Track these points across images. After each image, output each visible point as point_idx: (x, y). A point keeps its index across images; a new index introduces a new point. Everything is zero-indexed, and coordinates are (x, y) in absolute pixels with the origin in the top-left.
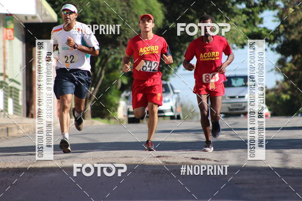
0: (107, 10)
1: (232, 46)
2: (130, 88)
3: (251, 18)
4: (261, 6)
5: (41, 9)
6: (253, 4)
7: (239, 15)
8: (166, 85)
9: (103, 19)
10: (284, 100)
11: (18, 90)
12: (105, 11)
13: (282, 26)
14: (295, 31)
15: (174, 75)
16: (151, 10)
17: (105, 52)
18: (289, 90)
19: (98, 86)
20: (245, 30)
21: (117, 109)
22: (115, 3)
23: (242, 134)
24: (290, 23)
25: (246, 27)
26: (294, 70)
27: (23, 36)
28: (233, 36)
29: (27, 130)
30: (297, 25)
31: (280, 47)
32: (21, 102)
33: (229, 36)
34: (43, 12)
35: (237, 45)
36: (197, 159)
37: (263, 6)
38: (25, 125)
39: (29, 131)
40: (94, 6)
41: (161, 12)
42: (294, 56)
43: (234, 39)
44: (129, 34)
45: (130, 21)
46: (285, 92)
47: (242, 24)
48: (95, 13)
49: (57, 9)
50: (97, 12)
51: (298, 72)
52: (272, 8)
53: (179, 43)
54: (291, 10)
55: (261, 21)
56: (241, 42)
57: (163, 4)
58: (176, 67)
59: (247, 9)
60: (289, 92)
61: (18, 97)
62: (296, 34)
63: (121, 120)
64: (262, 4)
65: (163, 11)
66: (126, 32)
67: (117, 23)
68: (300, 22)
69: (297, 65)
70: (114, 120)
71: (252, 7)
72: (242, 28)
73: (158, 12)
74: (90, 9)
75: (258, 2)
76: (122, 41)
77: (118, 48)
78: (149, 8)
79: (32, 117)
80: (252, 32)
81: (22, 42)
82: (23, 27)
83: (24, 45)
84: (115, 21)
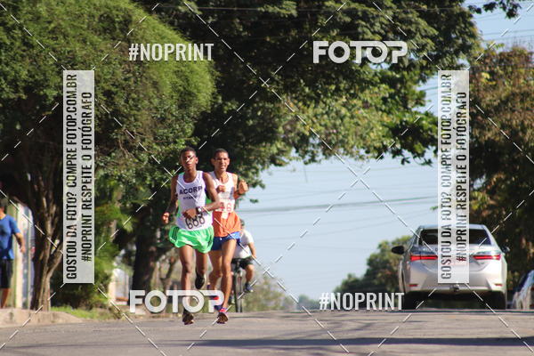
1: (358, 153)
2: (134, 239)
3: (398, 92)
4: (422, 68)
7: (374, 85)
16: (188, 74)
20: (386, 119)
24: (484, 104)
25: (389, 113)
26: (490, 207)
28: (360, 130)
30: (497, 109)
33: (352, 130)
35: (367, 152)
37: (427, 67)
41: (208, 77)
42: (489, 177)
43: (362, 137)
45: (141, 96)
47: (379, 106)
51: (497, 211)
53: (243, 144)
54: (486, 75)
55: (420, 100)
56: (378, 144)
59: (389, 73)
65: (212, 74)
66: (133, 119)
67: (113, 99)
68: (504, 102)
69: (495, 197)
70: (99, 310)
71: (404, 69)
72: (380, 113)
73: (202, 77)
74: (54, 66)
75: (416, 59)
76: (123, 138)
77: (113, 154)
78: (183, 68)
80: (401, 122)
84: (108, 94)
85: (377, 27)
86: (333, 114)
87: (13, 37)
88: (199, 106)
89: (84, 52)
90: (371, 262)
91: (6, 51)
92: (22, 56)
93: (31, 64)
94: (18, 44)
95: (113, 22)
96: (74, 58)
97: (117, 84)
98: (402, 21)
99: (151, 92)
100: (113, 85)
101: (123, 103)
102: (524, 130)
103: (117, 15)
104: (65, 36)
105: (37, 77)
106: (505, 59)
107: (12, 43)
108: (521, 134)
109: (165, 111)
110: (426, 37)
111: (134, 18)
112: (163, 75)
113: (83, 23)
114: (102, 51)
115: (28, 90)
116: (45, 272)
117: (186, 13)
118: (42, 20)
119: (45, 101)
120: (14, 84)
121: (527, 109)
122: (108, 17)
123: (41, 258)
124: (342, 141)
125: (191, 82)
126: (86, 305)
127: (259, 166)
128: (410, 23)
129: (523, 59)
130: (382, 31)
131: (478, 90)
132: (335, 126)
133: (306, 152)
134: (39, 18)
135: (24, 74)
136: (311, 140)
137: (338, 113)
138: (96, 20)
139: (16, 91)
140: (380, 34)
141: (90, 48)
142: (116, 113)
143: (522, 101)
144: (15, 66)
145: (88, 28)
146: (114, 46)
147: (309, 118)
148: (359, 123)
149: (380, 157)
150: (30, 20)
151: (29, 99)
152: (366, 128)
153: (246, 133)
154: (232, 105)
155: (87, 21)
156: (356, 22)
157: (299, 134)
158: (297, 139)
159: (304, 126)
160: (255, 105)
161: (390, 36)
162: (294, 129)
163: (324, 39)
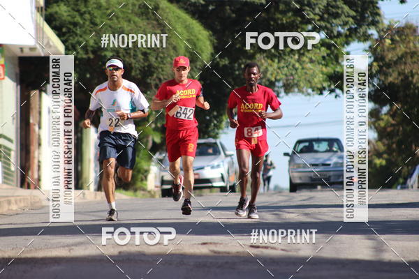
1: (307, 91)
3: (332, 53)
4: (347, 36)
5: (43, 38)
6: (335, 33)
7: (316, 47)
8: (216, 143)
9: (128, 51)
10: (378, 166)
11: (10, 150)
13: (375, 64)
14: (393, 71)
16: (195, 41)
18: (385, 152)
20: (324, 69)
21: (146, 177)
23: (319, 213)
24: (387, 60)
25: (326, 65)
26: (392, 125)
27: (16, 74)
28: (308, 77)
29: (22, 205)
30: (396, 63)
31: (373, 93)
32: (14, 167)
33: (303, 77)
34: (45, 42)
35: (313, 91)
36: (258, 247)
37: (350, 36)
38: (18, 198)
41: (208, 43)
42: (392, 105)
43: (309, 82)
44: (164, 73)
45: (166, 55)
46: (379, 155)
47: (320, 61)
49: (64, 38)
51: (397, 128)
52: (362, 39)
54: (388, 41)
56: (319, 86)
57: (211, 32)
59: (327, 40)
60: (385, 156)
61: (9, 159)
62: (395, 75)
63: (153, 193)
64: (348, 33)
65: (211, 41)
66: (160, 70)
67: (148, 57)
68: (400, 58)
69: (395, 119)
70: (142, 192)
71: (335, 37)
72: (321, 66)
73: (204, 43)
75: (342, 31)
76: (154, 82)
77: (149, 93)
78: (192, 37)
79: (29, 187)
80: (335, 71)
81: (15, 84)
82: (16, 62)
83: (19, 87)
84: (145, 54)
85: (317, 11)
86: (291, 67)
87: (84, 19)
89: (129, 28)
91: (80, 28)
94: (87, 23)
95: (148, 9)
98: (333, 7)
99: (172, 52)
101: (154, 59)
102: (412, 76)
104: (117, 18)
106: (400, 31)
107: (84, 23)
108: (410, 78)
110: (349, 16)
111: (161, 6)
113: (129, 9)
114: (140, 27)
115: (94, 52)
117: (195, 3)
118: (102, 8)
120: (85, 48)
121: (415, 62)
124: (296, 84)
125: (197, 46)
126: (134, 189)
128: (338, 7)
129: (412, 31)
130: (320, 13)
131: (384, 51)
132: (292, 75)
134: (100, 7)
135: (91, 42)
136: (277, 84)
137: (293, 66)
138: (137, 7)
139: (87, 52)
140: (319, 15)
141: (132, 25)
142: (150, 66)
143: (412, 57)
144: (85, 37)
145: (132, 13)
146: (148, 24)
147: (274, 69)
148: (308, 72)
149: (321, 93)
150: (95, 8)
151: (95, 58)
152: (312, 76)
153: (234, 79)
154: (226, 62)
155: (131, 8)
156: (304, 8)
157: (269, 80)
158: (267, 83)
159: (272, 75)
160: (240, 61)
161: (326, 16)
162: (265, 76)
163: (284, 19)
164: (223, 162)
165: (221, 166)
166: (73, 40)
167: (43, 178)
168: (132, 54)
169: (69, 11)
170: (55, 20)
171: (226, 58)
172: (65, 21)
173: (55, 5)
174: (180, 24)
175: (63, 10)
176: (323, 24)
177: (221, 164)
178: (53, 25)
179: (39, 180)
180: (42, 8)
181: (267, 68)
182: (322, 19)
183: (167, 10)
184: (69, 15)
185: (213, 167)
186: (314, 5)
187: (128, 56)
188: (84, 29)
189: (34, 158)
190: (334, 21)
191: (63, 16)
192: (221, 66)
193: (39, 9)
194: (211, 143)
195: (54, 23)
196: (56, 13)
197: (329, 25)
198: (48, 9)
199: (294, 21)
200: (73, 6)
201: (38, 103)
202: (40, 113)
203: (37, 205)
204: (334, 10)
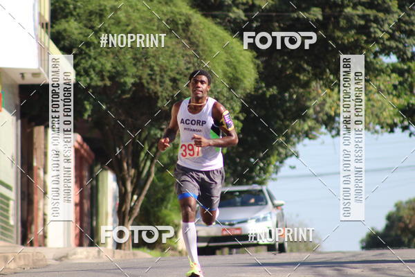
0: (160, 63)
1: (374, 128)
3: (405, 80)
6: (409, 55)
7: (385, 73)
8: (261, 191)
9: (153, 77)
11: (8, 199)
12: (157, 65)
15: (274, 176)
16: (236, 64)
17: (156, 135)
19: (144, 193)
20: (396, 101)
22: (173, 52)
25: (398, 96)
27: (16, 106)
28: (376, 110)
29: (22, 263)
32: (13, 219)
35: (382, 128)
38: (18, 255)
39: (25, 265)
40: (138, 56)
41: (251, 66)
43: (377, 116)
47: (390, 91)
48: (141, 68)
50: (143, 66)
53: (282, 121)
56: (390, 121)
57: (255, 53)
58: (278, 164)
59: (400, 65)
61: (7, 211)
65: (255, 64)
67: (177, 84)
70: (171, 252)
71: (408, 60)
72: (391, 97)
73: (247, 66)
74: (131, 60)
78: (232, 60)
79: (32, 244)
80: (408, 104)
81: (14, 118)
82: (16, 91)
83: (19, 121)
84: (174, 80)
85: (386, 27)
88: (245, 89)
90: (389, 218)
91: (94, 48)
92: (107, 52)
93: (114, 58)
95: (177, 24)
96: (147, 53)
97: (180, 72)
98: (406, 23)
100: (178, 73)
103: (180, 19)
105: (118, 68)
109: (218, 93)
111: (193, 21)
112: (216, 65)
113: (154, 25)
115: (111, 78)
116: (126, 220)
117: (235, 19)
118: (122, 24)
119: (125, 86)
120: (101, 74)
122: (173, 20)
123: (123, 209)
125: (238, 70)
126: (161, 248)
127: (295, 140)
128: (412, 23)
130: (390, 31)
133: (333, 128)
134: (119, 22)
135: (108, 66)
139: (102, 79)
140: (387, 32)
144: (101, 60)
145: (158, 29)
146: (178, 43)
147: (333, 101)
148: (375, 104)
149: (392, 131)
150: (113, 24)
151: (112, 85)
152: (380, 109)
153: (284, 112)
154: (273, 91)
155: (156, 24)
156: (369, 24)
157: (327, 114)
158: (325, 118)
159: (331, 107)
160: (291, 90)
161: (397, 34)
162: (322, 110)
163: (345, 38)
164: (270, 213)
165: (269, 218)
166: (85, 64)
167: (50, 235)
168: (158, 80)
169: (81, 28)
170: (64, 39)
171: (275, 87)
172: (76, 40)
173: (63, 20)
174: (217, 42)
175: (72, 27)
176: (393, 44)
177: (269, 215)
178: (61, 46)
179: (45, 237)
180: (47, 24)
181: (324, 100)
182: (392, 37)
183: (201, 26)
184: (81, 34)
185: (258, 220)
186: (383, 21)
187: (153, 83)
188: (99, 50)
189: (38, 209)
190: (407, 41)
191: (73, 34)
192: (268, 96)
193: (44, 26)
194: (255, 190)
195: (62, 43)
196: (65, 30)
197: (401, 46)
198: (54, 25)
199: (357, 41)
200: (85, 22)
201: (43, 142)
202: (46, 154)
203: (41, 263)
204: (407, 28)
